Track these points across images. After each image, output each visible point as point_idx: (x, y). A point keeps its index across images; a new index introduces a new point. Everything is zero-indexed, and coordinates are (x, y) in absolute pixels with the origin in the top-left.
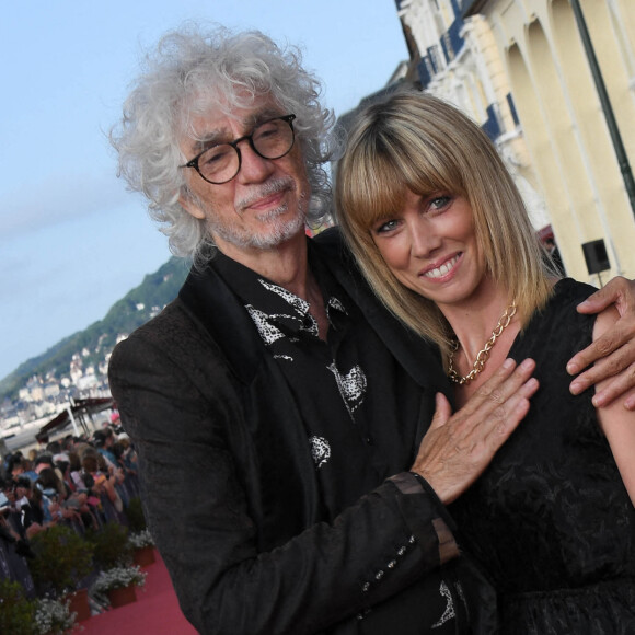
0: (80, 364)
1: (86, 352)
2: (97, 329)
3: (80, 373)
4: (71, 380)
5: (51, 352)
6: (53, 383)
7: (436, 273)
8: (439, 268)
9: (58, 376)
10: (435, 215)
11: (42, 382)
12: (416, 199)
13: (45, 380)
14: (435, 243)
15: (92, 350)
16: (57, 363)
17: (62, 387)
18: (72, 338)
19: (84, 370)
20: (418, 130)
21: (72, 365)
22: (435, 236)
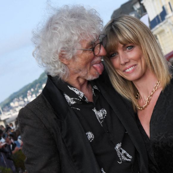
0: (31, 94)
1: (32, 90)
2: (36, 82)
3: (30, 96)
4: (27, 99)
5: (21, 90)
6: (21, 100)
7: (128, 70)
8: (129, 69)
9: (23, 98)
10: (128, 52)
11: (18, 100)
12: (122, 46)
13: (19, 99)
14: (127, 61)
15: (34, 89)
16: (22, 94)
17: (25, 101)
18: (28, 85)
19: (32, 95)
20: (125, 25)
21: (28, 94)
22: (128, 58)
